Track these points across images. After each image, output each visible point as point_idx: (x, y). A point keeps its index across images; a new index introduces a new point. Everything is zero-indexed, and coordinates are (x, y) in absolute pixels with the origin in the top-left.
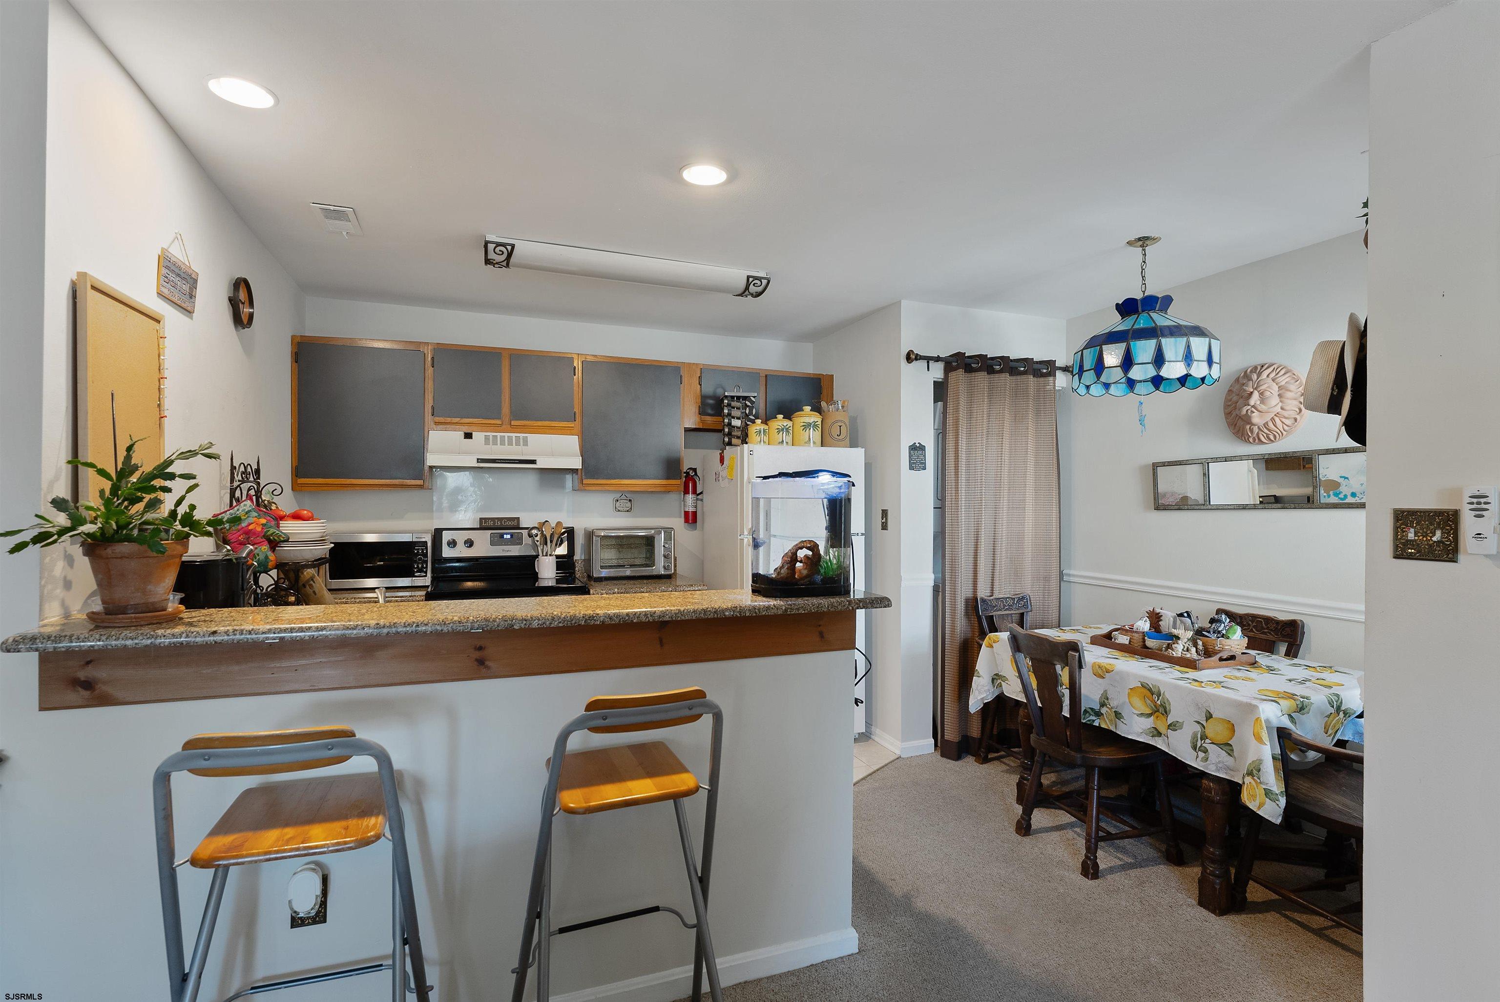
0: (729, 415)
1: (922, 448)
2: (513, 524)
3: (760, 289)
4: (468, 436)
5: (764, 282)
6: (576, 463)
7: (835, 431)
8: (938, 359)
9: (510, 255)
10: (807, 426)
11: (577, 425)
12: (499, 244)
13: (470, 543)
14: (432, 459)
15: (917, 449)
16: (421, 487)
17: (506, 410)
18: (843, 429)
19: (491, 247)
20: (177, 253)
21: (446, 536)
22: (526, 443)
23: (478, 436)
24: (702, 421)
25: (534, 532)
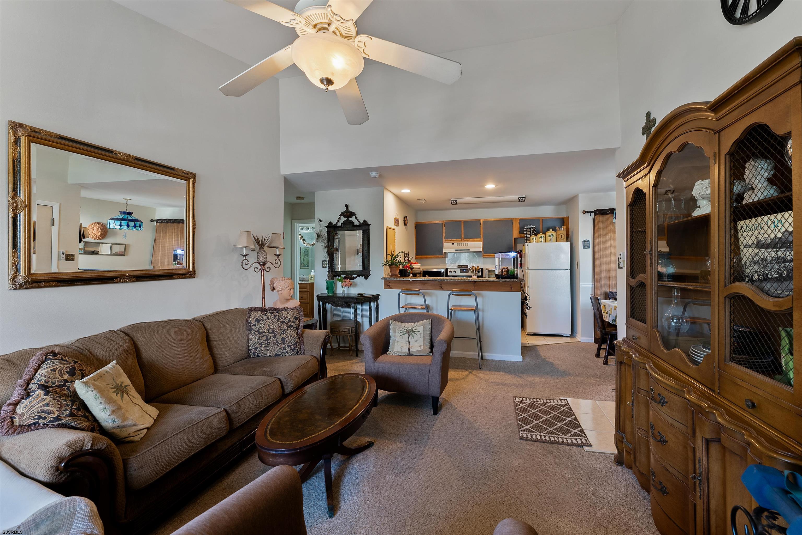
0: (526, 233)
1: (588, 241)
2: (466, 267)
3: (524, 200)
4: (453, 244)
5: (524, 198)
6: (480, 250)
7: (560, 237)
8: (592, 212)
9: (456, 202)
10: (549, 236)
11: (482, 239)
12: (454, 201)
13: (455, 272)
14: (444, 250)
15: (586, 242)
16: (442, 257)
17: (463, 236)
18: (563, 236)
19: (452, 202)
20: (397, 217)
21: (449, 270)
22: (468, 245)
23: (456, 244)
24: (520, 235)
25: (470, 269)
